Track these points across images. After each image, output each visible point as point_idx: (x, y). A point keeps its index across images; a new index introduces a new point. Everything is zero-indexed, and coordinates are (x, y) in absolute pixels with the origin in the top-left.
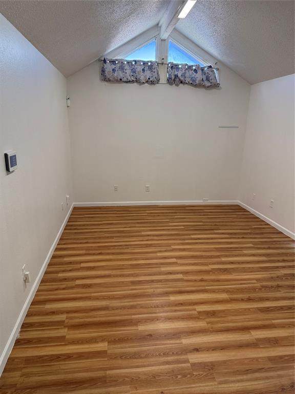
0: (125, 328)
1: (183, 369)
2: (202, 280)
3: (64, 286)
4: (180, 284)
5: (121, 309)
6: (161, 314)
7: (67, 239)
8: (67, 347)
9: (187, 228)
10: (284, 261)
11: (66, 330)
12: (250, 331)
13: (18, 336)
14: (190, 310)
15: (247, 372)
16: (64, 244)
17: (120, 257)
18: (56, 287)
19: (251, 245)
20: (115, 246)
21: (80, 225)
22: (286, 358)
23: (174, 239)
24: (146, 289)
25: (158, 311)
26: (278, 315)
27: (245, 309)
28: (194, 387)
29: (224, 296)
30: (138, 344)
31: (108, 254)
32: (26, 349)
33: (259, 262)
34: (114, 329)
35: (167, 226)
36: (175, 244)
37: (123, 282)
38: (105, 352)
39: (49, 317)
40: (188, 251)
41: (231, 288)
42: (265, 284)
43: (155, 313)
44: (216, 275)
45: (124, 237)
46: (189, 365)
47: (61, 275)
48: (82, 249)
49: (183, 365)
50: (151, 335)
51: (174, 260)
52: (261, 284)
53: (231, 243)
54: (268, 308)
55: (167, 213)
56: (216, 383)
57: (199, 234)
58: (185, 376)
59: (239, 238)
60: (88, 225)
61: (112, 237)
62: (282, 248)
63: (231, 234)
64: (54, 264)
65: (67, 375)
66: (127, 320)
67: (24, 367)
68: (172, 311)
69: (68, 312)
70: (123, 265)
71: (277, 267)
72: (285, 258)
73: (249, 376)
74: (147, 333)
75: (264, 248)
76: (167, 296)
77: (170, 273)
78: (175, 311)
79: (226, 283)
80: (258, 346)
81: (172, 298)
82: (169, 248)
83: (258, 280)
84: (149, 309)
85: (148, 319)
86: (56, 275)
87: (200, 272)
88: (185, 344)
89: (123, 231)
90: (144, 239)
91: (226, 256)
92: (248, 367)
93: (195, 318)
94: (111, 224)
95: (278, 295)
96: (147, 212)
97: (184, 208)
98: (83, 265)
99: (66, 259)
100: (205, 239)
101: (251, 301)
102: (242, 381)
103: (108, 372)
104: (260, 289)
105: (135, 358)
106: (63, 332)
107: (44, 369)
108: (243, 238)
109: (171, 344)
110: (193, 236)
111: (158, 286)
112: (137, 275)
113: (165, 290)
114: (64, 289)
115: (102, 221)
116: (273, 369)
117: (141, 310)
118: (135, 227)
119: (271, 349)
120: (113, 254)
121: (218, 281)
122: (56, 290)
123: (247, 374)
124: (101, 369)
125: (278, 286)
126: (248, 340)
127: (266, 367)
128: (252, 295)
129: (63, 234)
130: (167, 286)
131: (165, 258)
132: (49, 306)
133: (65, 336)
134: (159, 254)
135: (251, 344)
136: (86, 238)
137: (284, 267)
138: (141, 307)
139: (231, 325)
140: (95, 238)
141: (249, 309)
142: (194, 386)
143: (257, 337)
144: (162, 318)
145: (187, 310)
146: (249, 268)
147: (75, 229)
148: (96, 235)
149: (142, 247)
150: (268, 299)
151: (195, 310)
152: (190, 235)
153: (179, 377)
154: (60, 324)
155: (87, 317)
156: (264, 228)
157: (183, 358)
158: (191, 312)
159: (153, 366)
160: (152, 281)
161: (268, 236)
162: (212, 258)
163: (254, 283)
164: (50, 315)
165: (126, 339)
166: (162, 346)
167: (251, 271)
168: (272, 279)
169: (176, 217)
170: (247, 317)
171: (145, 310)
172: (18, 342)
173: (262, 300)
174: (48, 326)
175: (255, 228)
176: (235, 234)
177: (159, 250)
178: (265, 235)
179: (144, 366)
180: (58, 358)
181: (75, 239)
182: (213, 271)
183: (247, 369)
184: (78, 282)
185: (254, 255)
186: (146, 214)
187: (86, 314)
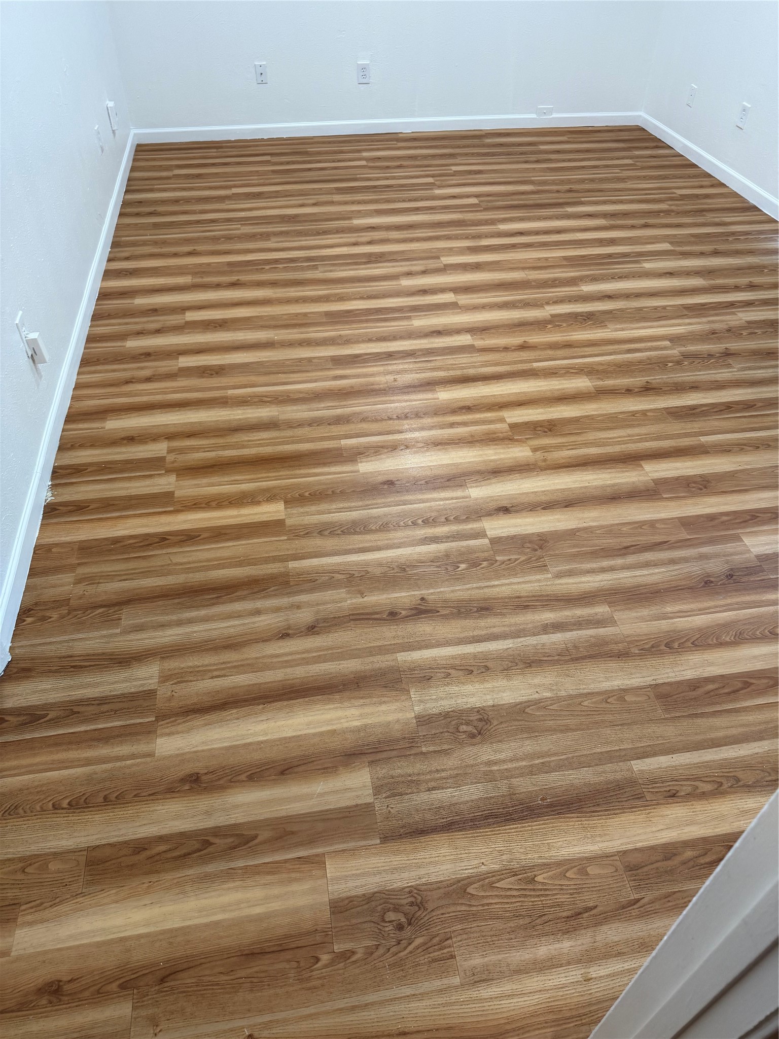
0: (326, 470)
1: (471, 551)
2: (523, 347)
3: (147, 373)
4: (463, 359)
5: (310, 425)
6: (416, 435)
7: (134, 244)
8: (182, 517)
9: (488, 203)
10: (752, 287)
11: (172, 478)
12: (642, 463)
13: (46, 496)
14: (491, 422)
15: (625, 550)
16: (127, 259)
17: (293, 292)
18: (127, 375)
19: (666, 246)
20: (276, 261)
21: (163, 202)
22: (725, 518)
23: (448, 238)
24: (372, 375)
25: (406, 427)
26: (716, 423)
27: (634, 413)
28: (497, 586)
29: (582, 383)
30: (360, 503)
31: (260, 284)
32: (78, 525)
33: (682, 292)
34: (298, 472)
35: (427, 199)
36: (450, 251)
37: (310, 360)
38: (280, 523)
39: (123, 449)
40: (489, 271)
41: (600, 364)
42: (692, 348)
43: (401, 432)
44: (564, 332)
45: (300, 234)
46: (486, 541)
47: (132, 344)
48: (181, 271)
49: (472, 543)
50: (390, 483)
51: (449, 297)
52: (683, 349)
53: (612, 242)
54: (693, 408)
55: (425, 157)
56: (550, 576)
57: (521, 219)
58: (475, 564)
59: (633, 227)
60: (187, 201)
61: (266, 236)
62: (751, 252)
63: (613, 215)
64: (109, 316)
65: (191, 575)
66: (329, 450)
67: (79, 564)
68: (442, 426)
69: (170, 436)
70: (305, 314)
71: (732, 305)
72: (757, 280)
73: (631, 559)
74: (381, 479)
75: (702, 254)
76: (431, 390)
77: (438, 333)
78: (452, 425)
79: (589, 350)
80: (658, 497)
81: (445, 395)
82: (432, 264)
83: (675, 340)
84: (384, 423)
85: (382, 447)
86: (119, 344)
87: (521, 325)
88: (476, 499)
89: (296, 216)
90: (360, 240)
91: (594, 279)
92: (627, 542)
93: (503, 439)
94: (258, 196)
95: (723, 374)
96: (365, 154)
97: (476, 141)
98: (191, 316)
99: (140, 301)
100: (537, 233)
101: (651, 392)
102: (612, 569)
103: (292, 565)
104: (678, 363)
105: (355, 533)
106: (165, 483)
107: (131, 565)
108: (646, 226)
109: (441, 500)
110: (503, 227)
111: (406, 366)
112: (348, 341)
113: (423, 375)
114: (148, 380)
115: (230, 187)
116: (688, 543)
117: (365, 426)
118: (332, 203)
119: (690, 501)
120: (274, 284)
121: (568, 345)
122: (128, 382)
123: (625, 554)
124: (275, 559)
125: (727, 354)
126: (634, 483)
127: (673, 538)
128: (657, 378)
129: (118, 228)
130: (429, 365)
131: (424, 292)
132: (114, 425)
133: (172, 493)
134: (406, 282)
135: (640, 492)
136: (188, 241)
137: (749, 304)
138: (364, 420)
139: (593, 451)
140: (215, 239)
141: (644, 413)
142: (496, 583)
143: (656, 475)
144: (418, 442)
145: (484, 422)
146: (656, 308)
147: (151, 214)
148: (218, 230)
149: (356, 264)
150: (695, 387)
151: (502, 420)
152: (493, 222)
153: (463, 566)
154: (154, 465)
155: (224, 447)
156: (707, 196)
157: (472, 529)
158: (492, 427)
159: (399, 547)
160: (390, 356)
161: (717, 220)
162: (556, 287)
163: (665, 348)
164: (125, 445)
165: (330, 492)
166: (422, 505)
167: (660, 315)
168: (712, 335)
169: (454, 168)
170: (636, 431)
171: (374, 427)
172: (51, 511)
173: (679, 388)
174: (122, 471)
175: (683, 197)
176: (626, 215)
177: (405, 269)
178: (710, 217)
179: (379, 549)
180: (162, 540)
181: (155, 243)
182: (555, 322)
183: (625, 545)
184: (185, 362)
185: (670, 274)
186: (364, 163)
187: (220, 441)
